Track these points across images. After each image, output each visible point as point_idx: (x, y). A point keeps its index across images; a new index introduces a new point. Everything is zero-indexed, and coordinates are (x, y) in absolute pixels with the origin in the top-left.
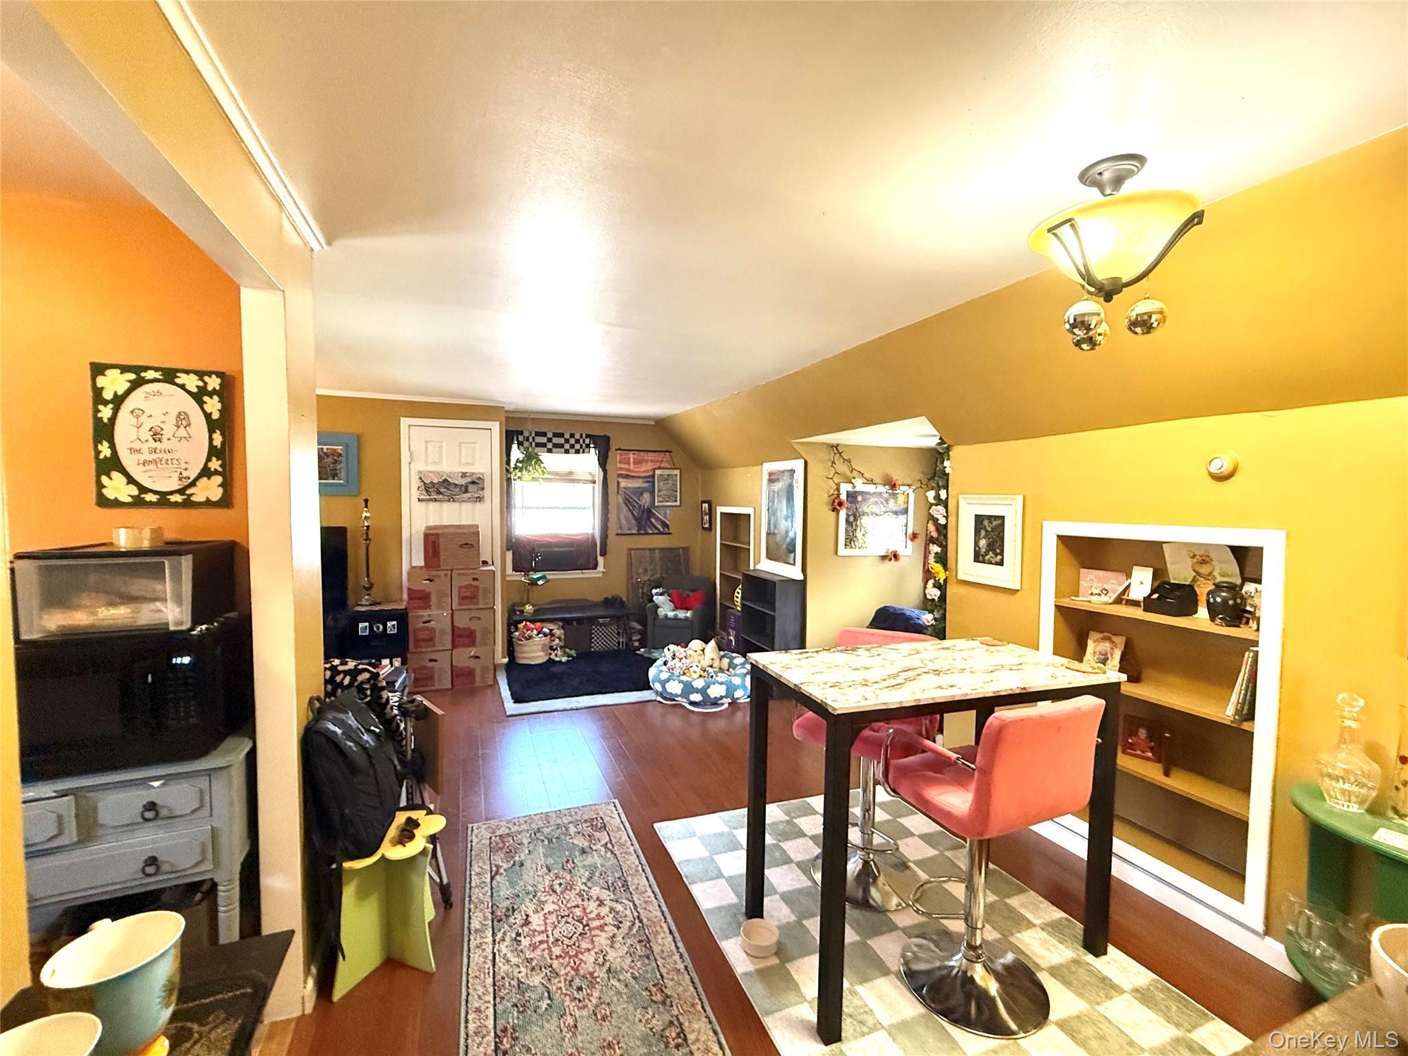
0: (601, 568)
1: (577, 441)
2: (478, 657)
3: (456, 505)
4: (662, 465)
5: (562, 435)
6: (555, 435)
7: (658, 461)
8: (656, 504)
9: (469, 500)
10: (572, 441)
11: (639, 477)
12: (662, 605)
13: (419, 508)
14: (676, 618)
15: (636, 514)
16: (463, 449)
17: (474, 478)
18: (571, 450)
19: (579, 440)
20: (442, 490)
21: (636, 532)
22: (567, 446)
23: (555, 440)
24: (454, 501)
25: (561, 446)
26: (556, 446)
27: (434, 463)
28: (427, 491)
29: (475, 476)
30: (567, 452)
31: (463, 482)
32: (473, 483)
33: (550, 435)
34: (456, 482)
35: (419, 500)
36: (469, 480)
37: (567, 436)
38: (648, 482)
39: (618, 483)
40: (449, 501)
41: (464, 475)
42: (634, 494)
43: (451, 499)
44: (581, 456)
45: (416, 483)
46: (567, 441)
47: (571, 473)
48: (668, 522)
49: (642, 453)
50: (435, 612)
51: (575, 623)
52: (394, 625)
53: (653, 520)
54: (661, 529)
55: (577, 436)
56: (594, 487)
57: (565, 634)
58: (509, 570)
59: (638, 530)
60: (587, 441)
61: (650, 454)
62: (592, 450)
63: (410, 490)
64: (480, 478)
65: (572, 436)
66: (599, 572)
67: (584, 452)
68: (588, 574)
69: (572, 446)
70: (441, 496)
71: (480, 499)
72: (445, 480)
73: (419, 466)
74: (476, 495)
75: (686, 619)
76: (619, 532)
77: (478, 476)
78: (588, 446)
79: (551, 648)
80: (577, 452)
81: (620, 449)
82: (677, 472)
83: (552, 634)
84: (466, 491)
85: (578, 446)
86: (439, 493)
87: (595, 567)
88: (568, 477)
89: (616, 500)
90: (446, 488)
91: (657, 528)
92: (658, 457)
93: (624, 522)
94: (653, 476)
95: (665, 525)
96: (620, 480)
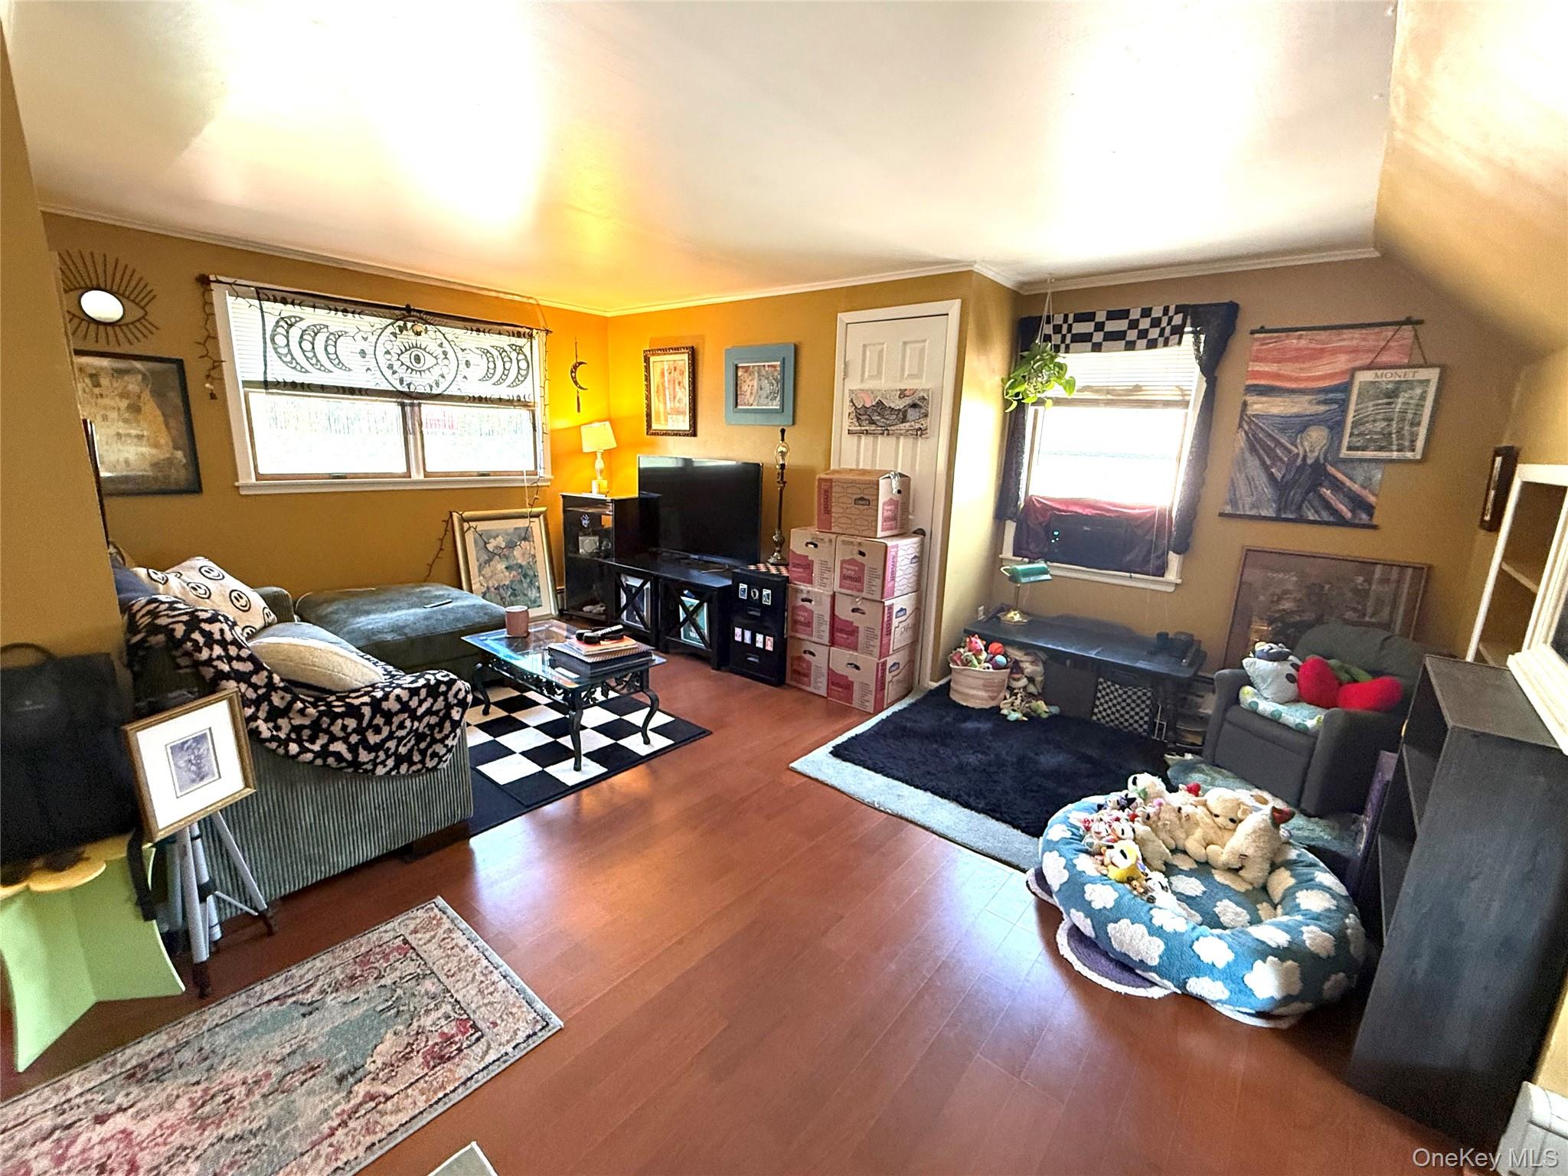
0: (1172, 575)
1: (1156, 322)
2: (857, 668)
3: (892, 440)
4: (1385, 358)
5: (1124, 314)
6: (1112, 316)
7: (1369, 351)
8: (1344, 453)
9: (906, 434)
10: (1145, 324)
11: (1303, 392)
12: (1257, 681)
13: (849, 442)
14: (1274, 720)
15: (1279, 476)
16: (908, 351)
17: (915, 398)
18: (1139, 342)
19: (1159, 320)
20: (876, 418)
21: (1271, 513)
22: (1132, 335)
23: (1111, 326)
24: (888, 434)
25: (1119, 336)
26: (1112, 337)
27: (871, 377)
28: (858, 419)
29: (917, 396)
30: (1130, 346)
31: (899, 404)
32: (914, 406)
33: (1101, 317)
34: (893, 406)
35: (850, 432)
36: (908, 401)
37: (1135, 314)
38: (1325, 402)
39: (1245, 404)
40: (883, 434)
41: (903, 394)
42: (1283, 430)
43: (886, 432)
44: (1160, 352)
45: (848, 408)
46: (1134, 324)
47: (1137, 388)
48: (1372, 499)
49: (1323, 335)
50: (816, 590)
51: (1068, 662)
52: (768, 595)
53: (1327, 493)
54: (1348, 515)
55: (1157, 312)
56: (1187, 414)
57: (1045, 674)
58: (1008, 552)
59: (1279, 510)
60: (1178, 320)
61: (1347, 334)
62: (1188, 339)
63: (842, 418)
64: (924, 398)
65: (1146, 313)
66: (1168, 583)
67: (1166, 344)
68: (1141, 582)
69: (1143, 334)
70: (873, 427)
71: (920, 432)
72: (880, 403)
73: (853, 384)
74: (917, 426)
75: (1301, 731)
76: (1228, 509)
77: (922, 394)
78: (1179, 331)
79: (1010, 689)
80: (1152, 345)
81: (1262, 330)
82: (1433, 375)
83: (1015, 667)
84: (904, 420)
85: (1154, 333)
86: (872, 422)
87: (1161, 571)
88: (1129, 397)
89: (1232, 441)
90: (879, 414)
91: (1334, 512)
92: (1372, 339)
93: (1243, 489)
94: (1346, 388)
95: (1359, 504)
96: (1250, 399)
